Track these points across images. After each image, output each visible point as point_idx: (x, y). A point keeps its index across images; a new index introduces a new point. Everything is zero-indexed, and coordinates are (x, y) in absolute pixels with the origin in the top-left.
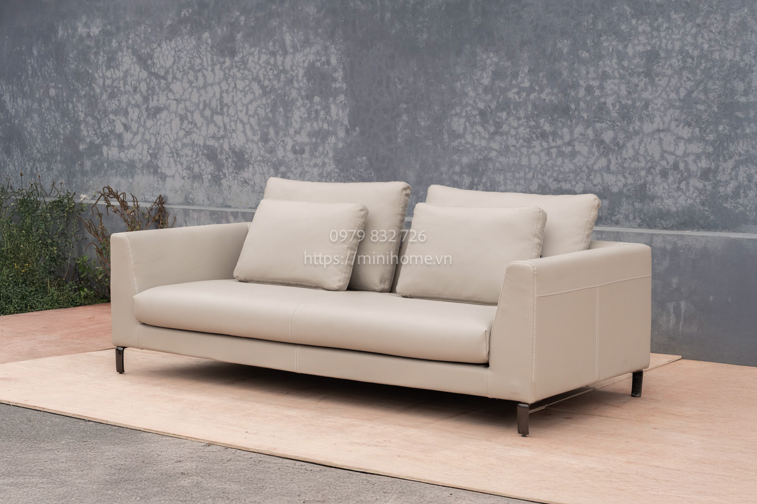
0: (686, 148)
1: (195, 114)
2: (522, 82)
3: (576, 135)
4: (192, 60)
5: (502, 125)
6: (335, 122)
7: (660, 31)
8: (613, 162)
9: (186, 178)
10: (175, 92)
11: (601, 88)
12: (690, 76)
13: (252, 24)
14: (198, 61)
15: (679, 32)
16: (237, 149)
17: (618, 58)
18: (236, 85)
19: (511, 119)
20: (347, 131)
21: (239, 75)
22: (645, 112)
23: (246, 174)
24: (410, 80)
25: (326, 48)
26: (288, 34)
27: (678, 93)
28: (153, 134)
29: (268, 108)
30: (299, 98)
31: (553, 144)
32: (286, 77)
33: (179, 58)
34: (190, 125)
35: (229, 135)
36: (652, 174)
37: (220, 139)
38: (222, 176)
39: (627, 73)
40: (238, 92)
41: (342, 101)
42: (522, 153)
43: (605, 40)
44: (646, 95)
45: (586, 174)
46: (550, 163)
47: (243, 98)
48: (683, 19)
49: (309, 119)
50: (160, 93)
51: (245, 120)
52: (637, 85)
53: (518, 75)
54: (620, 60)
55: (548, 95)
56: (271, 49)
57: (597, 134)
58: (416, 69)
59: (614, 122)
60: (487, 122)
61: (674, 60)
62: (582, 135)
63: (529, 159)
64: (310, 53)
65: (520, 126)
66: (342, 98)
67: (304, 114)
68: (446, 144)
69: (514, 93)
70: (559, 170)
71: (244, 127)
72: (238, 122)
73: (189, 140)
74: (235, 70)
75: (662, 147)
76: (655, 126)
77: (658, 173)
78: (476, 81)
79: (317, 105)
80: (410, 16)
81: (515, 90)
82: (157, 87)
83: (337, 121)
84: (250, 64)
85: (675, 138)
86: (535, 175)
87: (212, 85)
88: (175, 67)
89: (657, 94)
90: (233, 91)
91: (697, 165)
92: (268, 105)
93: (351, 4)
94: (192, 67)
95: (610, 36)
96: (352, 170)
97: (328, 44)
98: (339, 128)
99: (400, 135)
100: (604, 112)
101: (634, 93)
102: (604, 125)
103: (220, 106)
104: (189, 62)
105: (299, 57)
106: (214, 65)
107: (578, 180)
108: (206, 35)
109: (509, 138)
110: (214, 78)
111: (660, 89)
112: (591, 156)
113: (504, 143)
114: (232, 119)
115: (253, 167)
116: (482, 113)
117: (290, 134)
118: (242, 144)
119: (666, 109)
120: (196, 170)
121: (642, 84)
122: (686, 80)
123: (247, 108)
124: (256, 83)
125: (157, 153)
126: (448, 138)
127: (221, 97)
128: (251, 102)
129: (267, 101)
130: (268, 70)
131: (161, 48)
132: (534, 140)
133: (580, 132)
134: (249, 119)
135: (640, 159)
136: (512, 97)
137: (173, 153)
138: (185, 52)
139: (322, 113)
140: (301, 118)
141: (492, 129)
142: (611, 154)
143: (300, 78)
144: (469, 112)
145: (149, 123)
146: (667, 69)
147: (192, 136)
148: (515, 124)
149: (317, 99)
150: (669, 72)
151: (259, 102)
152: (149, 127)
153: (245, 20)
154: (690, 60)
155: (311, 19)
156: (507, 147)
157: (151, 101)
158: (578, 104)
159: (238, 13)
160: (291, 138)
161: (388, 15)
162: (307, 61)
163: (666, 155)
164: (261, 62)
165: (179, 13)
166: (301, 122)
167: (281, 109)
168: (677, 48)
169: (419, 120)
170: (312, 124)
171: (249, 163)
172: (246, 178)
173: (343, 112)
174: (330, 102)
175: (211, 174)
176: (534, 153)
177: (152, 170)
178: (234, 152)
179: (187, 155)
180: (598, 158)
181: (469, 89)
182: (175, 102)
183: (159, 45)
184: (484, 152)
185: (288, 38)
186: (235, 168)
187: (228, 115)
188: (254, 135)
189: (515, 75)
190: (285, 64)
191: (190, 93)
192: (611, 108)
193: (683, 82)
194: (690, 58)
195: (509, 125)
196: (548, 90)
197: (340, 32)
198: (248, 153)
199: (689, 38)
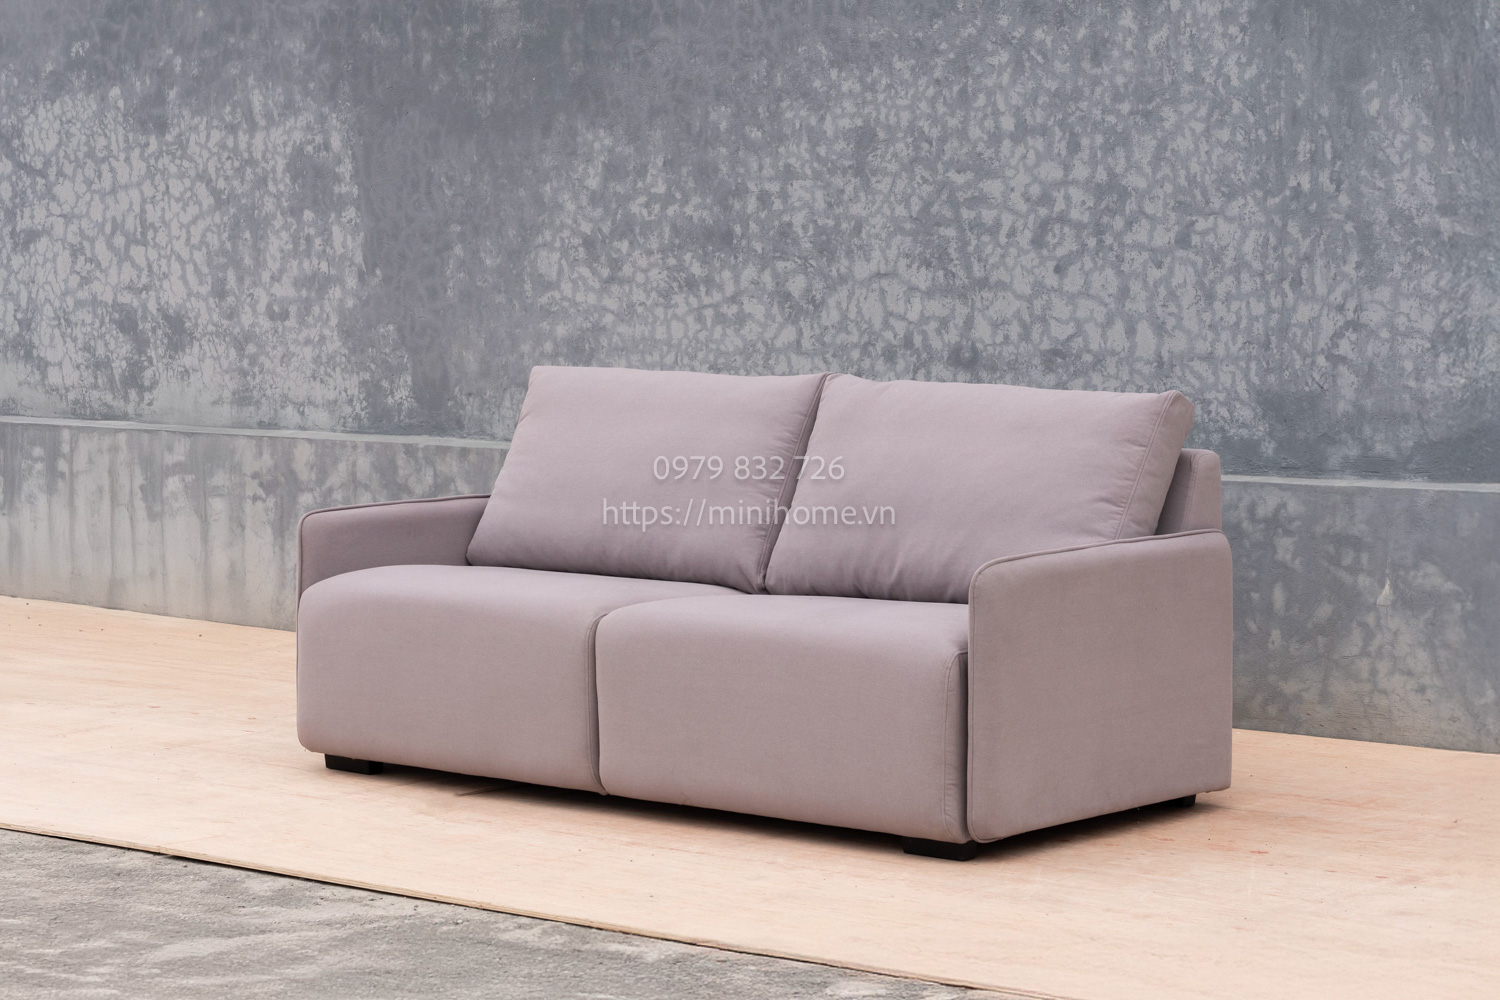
0: (924, 308)
1: (97, 244)
2: (652, 186)
3: (744, 284)
4: (92, 141)
5: (622, 265)
6: (340, 259)
7: (877, 92)
8: (807, 333)
9: (82, 367)
10: (62, 201)
11: (784, 195)
12: (927, 175)
13: (195, 72)
14: (101, 142)
15: (907, 93)
16: (171, 312)
17: (810, 141)
18: (168, 187)
19: (637, 253)
20: (361, 277)
21: (173, 169)
22: (856, 240)
23: (188, 359)
24: (466, 180)
25: (322, 119)
26: (256, 92)
27: (908, 206)
28: (24, 282)
29: (225, 231)
30: (279, 213)
31: (707, 301)
32: (255, 174)
33: (69, 135)
34: (88, 264)
35: (158, 284)
36: (870, 356)
37: (141, 292)
38: (146, 363)
39: (825, 169)
40: (172, 200)
41: (351, 220)
42: (656, 318)
43: (788, 108)
44: (856, 209)
45: (762, 355)
46: (702, 336)
47: (182, 213)
48: (913, 69)
49: (295, 253)
50: (35, 202)
51: (185, 255)
52: (842, 191)
53: (647, 171)
54: (814, 144)
55: (697, 207)
56: (228, 118)
57: (780, 281)
58: (475, 158)
59: (806, 259)
60: (597, 259)
61: (900, 146)
62: (755, 283)
63: (668, 328)
64: (295, 128)
65: (651, 266)
66: (350, 213)
67: (287, 243)
68: (529, 301)
69: (641, 205)
70: (718, 349)
71: (183, 270)
72: (173, 258)
73: (86, 294)
74: (166, 159)
75: (885, 307)
76: (873, 267)
77: (880, 353)
78: (576, 182)
79: (309, 226)
80: (464, 59)
81: (642, 199)
82: (29, 191)
83: (343, 257)
84: (193, 149)
85: (905, 289)
86: (679, 359)
87: (126, 187)
88: (61, 154)
89: (875, 207)
90: (163, 200)
91: (942, 339)
92: (225, 227)
93: (363, 36)
94: (90, 154)
95: (796, 100)
96: (370, 350)
97: (326, 110)
98: (347, 270)
99: (451, 285)
100: (789, 241)
101: (838, 205)
102: (790, 265)
103: (142, 227)
104: (85, 144)
105: (277, 135)
106: (129, 148)
107: (751, 367)
108: (115, 92)
109: (635, 288)
110: (130, 175)
111: (879, 198)
112: (770, 323)
113: (625, 299)
114: (163, 253)
115: (200, 346)
116: (588, 243)
117: (264, 281)
118: (180, 301)
119: (891, 235)
120: (101, 351)
121: (849, 189)
122: (921, 182)
123: (188, 232)
124: (204, 185)
125: (31, 319)
126: (533, 289)
127: (143, 211)
128: (194, 221)
129: (222, 219)
130: (223, 160)
131: (37, 116)
132: (676, 293)
133: (750, 279)
134: (191, 253)
135: (849, 329)
136: (638, 212)
137: (59, 320)
138: (79, 125)
139: (318, 241)
140: (282, 251)
141: (605, 272)
142: (802, 319)
143: (279, 175)
144: (567, 241)
145: (17, 261)
146: (890, 161)
147: (92, 286)
148: (643, 262)
149: (308, 215)
150: (893, 167)
151: (209, 220)
152: (15, 268)
153: (183, 65)
154: (925, 146)
155: (297, 64)
156: (631, 306)
157: (19, 218)
158: (746, 227)
159: (170, 51)
160: (264, 288)
161: (427, 58)
162: (290, 144)
163: (892, 321)
164: (211, 145)
165: (68, 48)
166: (283, 258)
167: (247, 235)
168: (904, 123)
169: (483, 255)
170: (300, 263)
171: (192, 337)
172: (187, 367)
173: (354, 239)
174: (330, 220)
175: (126, 359)
176: (675, 316)
177: (22, 352)
178: (166, 317)
179: (83, 323)
180: (782, 327)
181: (566, 197)
182: (61, 220)
183: (33, 111)
184: (592, 316)
185: (257, 99)
186: (168, 348)
187: (156, 245)
188: (201, 283)
189: (641, 172)
190: (253, 149)
191: (89, 204)
192: (800, 232)
193: (916, 186)
194: (927, 141)
195: (634, 263)
196: (696, 200)
197: (347, 89)
198: (190, 318)
199: (923, 105)
